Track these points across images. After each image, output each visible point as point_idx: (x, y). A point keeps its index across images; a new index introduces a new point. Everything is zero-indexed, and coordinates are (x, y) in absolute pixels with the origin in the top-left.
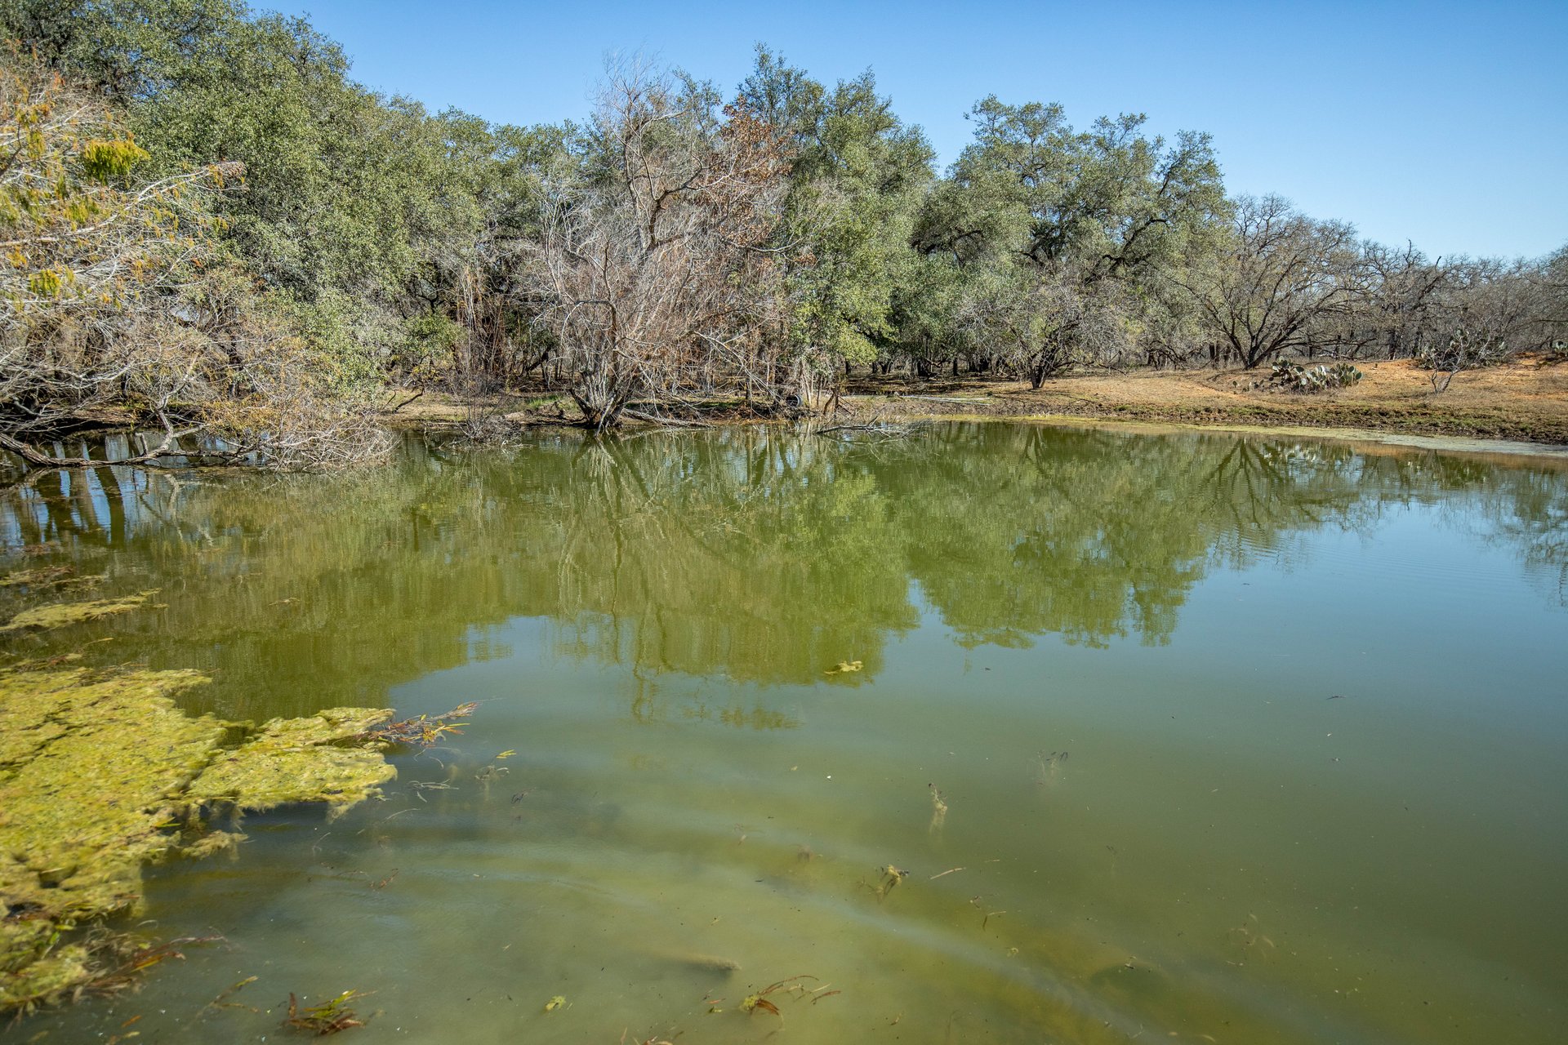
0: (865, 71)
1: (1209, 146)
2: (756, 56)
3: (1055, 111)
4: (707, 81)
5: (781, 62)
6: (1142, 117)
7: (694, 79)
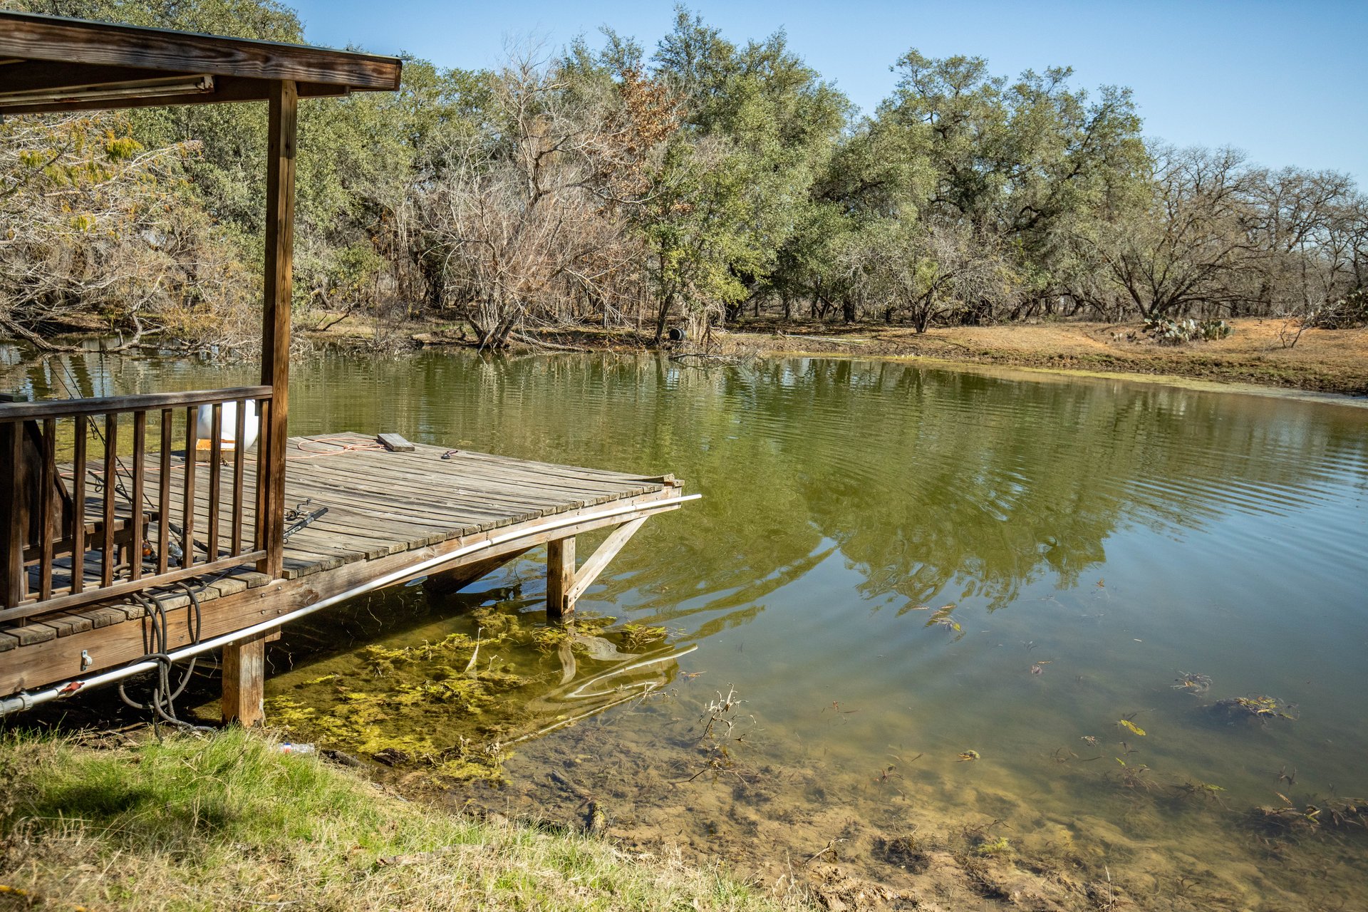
0: (777, 30)
1: (1132, 100)
2: (675, 15)
3: (978, 66)
4: (630, 37)
5: (699, 20)
6: (1069, 70)
7: (618, 36)
